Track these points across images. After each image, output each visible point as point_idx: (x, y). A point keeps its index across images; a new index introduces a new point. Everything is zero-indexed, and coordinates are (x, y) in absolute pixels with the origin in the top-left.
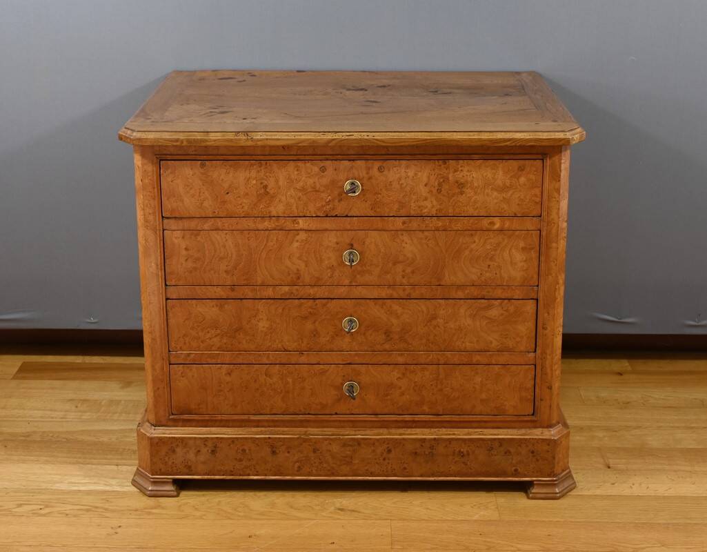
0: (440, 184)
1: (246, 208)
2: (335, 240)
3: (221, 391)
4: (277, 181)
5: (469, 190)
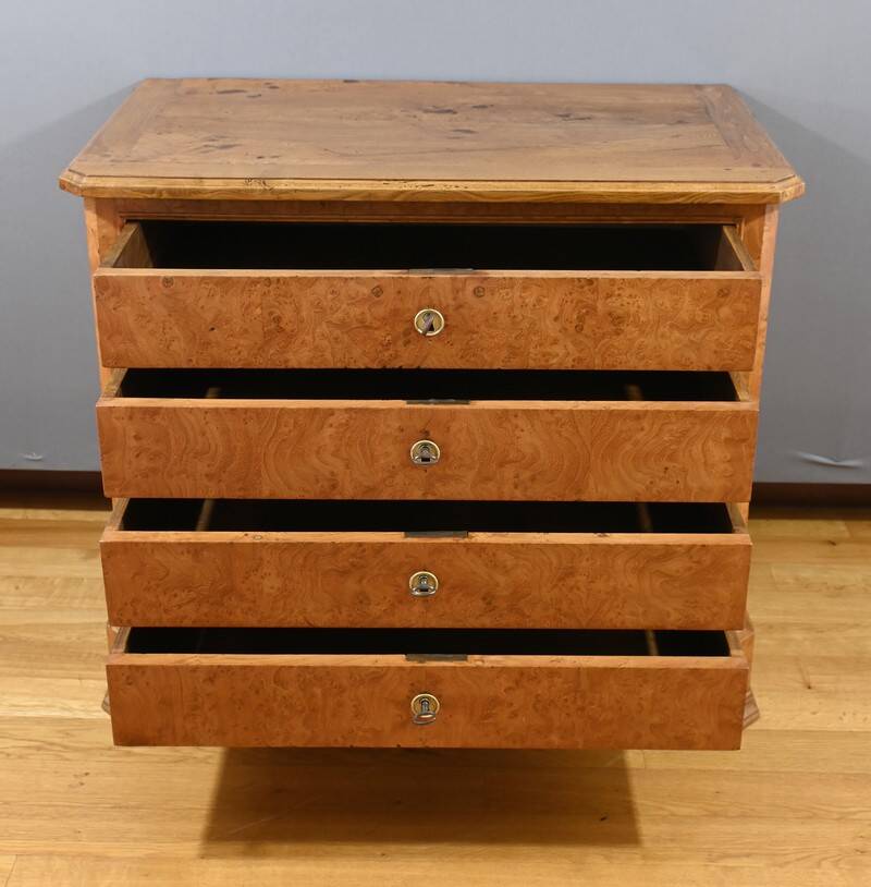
0: (581, 318)
1: (245, 354)
2: (397, 425)
3: (196, 708)
4: (298, 310)
5: (631, 328)
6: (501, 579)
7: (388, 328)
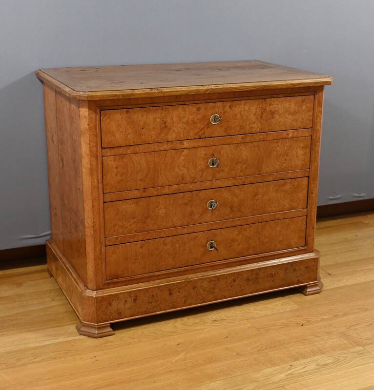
0: (262, 114)
1: (154, 137)
2: (204, 153)
3: (136, 259)
4: (172, 119)
5: (277, 116)
6: (236, 199)
7: (202, 122)
